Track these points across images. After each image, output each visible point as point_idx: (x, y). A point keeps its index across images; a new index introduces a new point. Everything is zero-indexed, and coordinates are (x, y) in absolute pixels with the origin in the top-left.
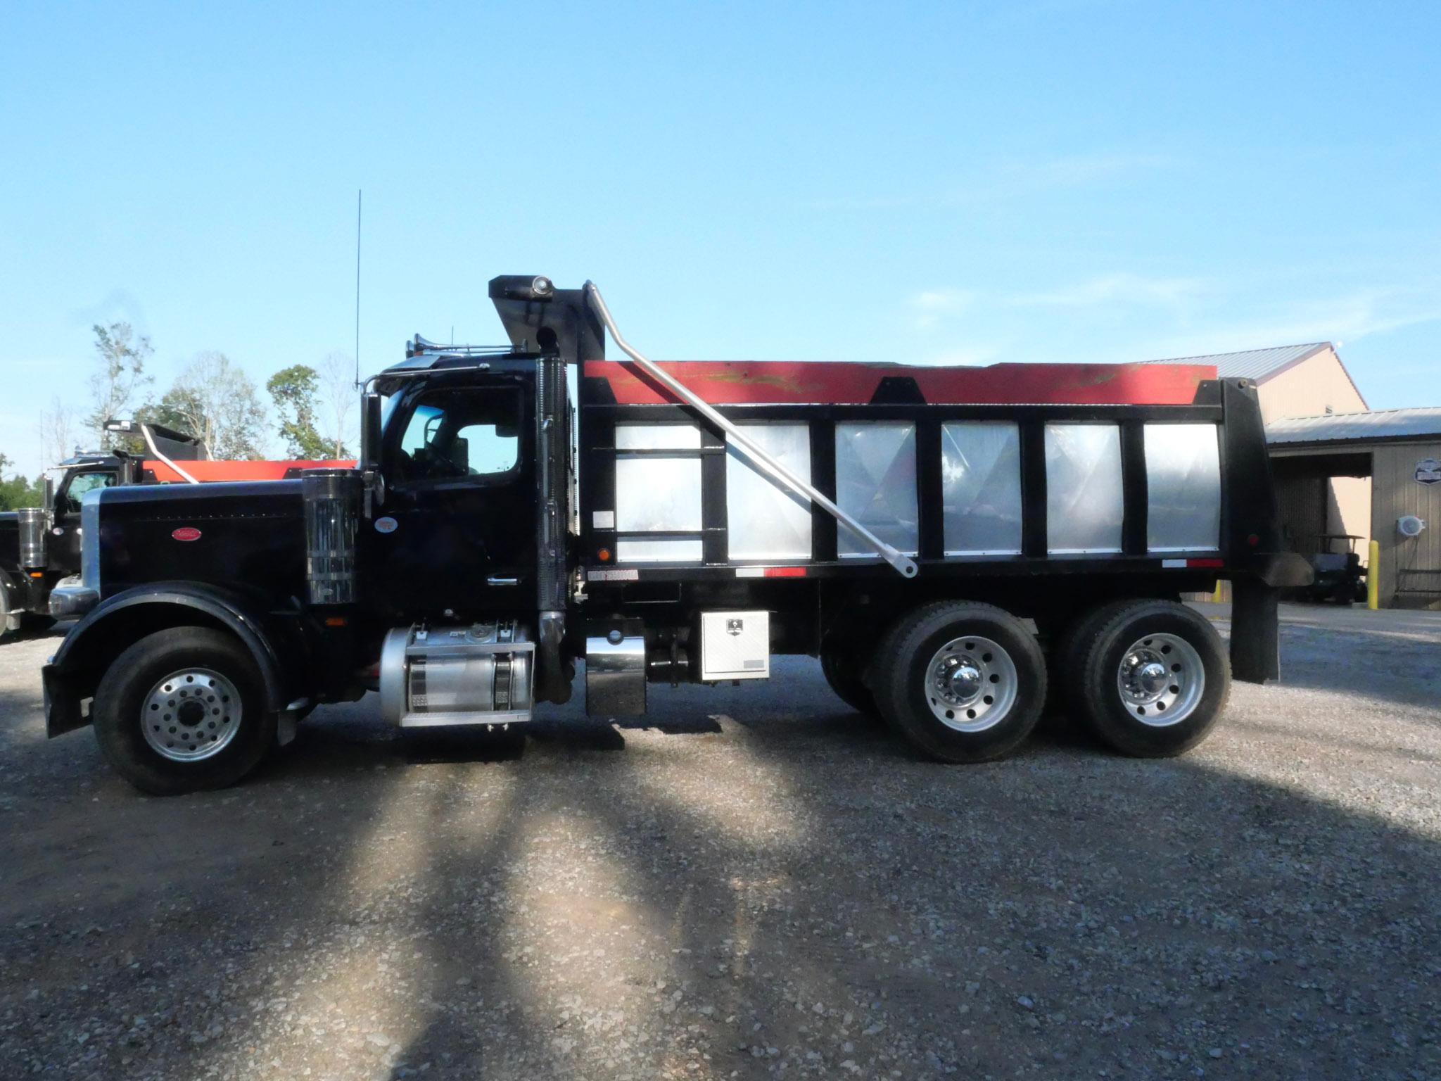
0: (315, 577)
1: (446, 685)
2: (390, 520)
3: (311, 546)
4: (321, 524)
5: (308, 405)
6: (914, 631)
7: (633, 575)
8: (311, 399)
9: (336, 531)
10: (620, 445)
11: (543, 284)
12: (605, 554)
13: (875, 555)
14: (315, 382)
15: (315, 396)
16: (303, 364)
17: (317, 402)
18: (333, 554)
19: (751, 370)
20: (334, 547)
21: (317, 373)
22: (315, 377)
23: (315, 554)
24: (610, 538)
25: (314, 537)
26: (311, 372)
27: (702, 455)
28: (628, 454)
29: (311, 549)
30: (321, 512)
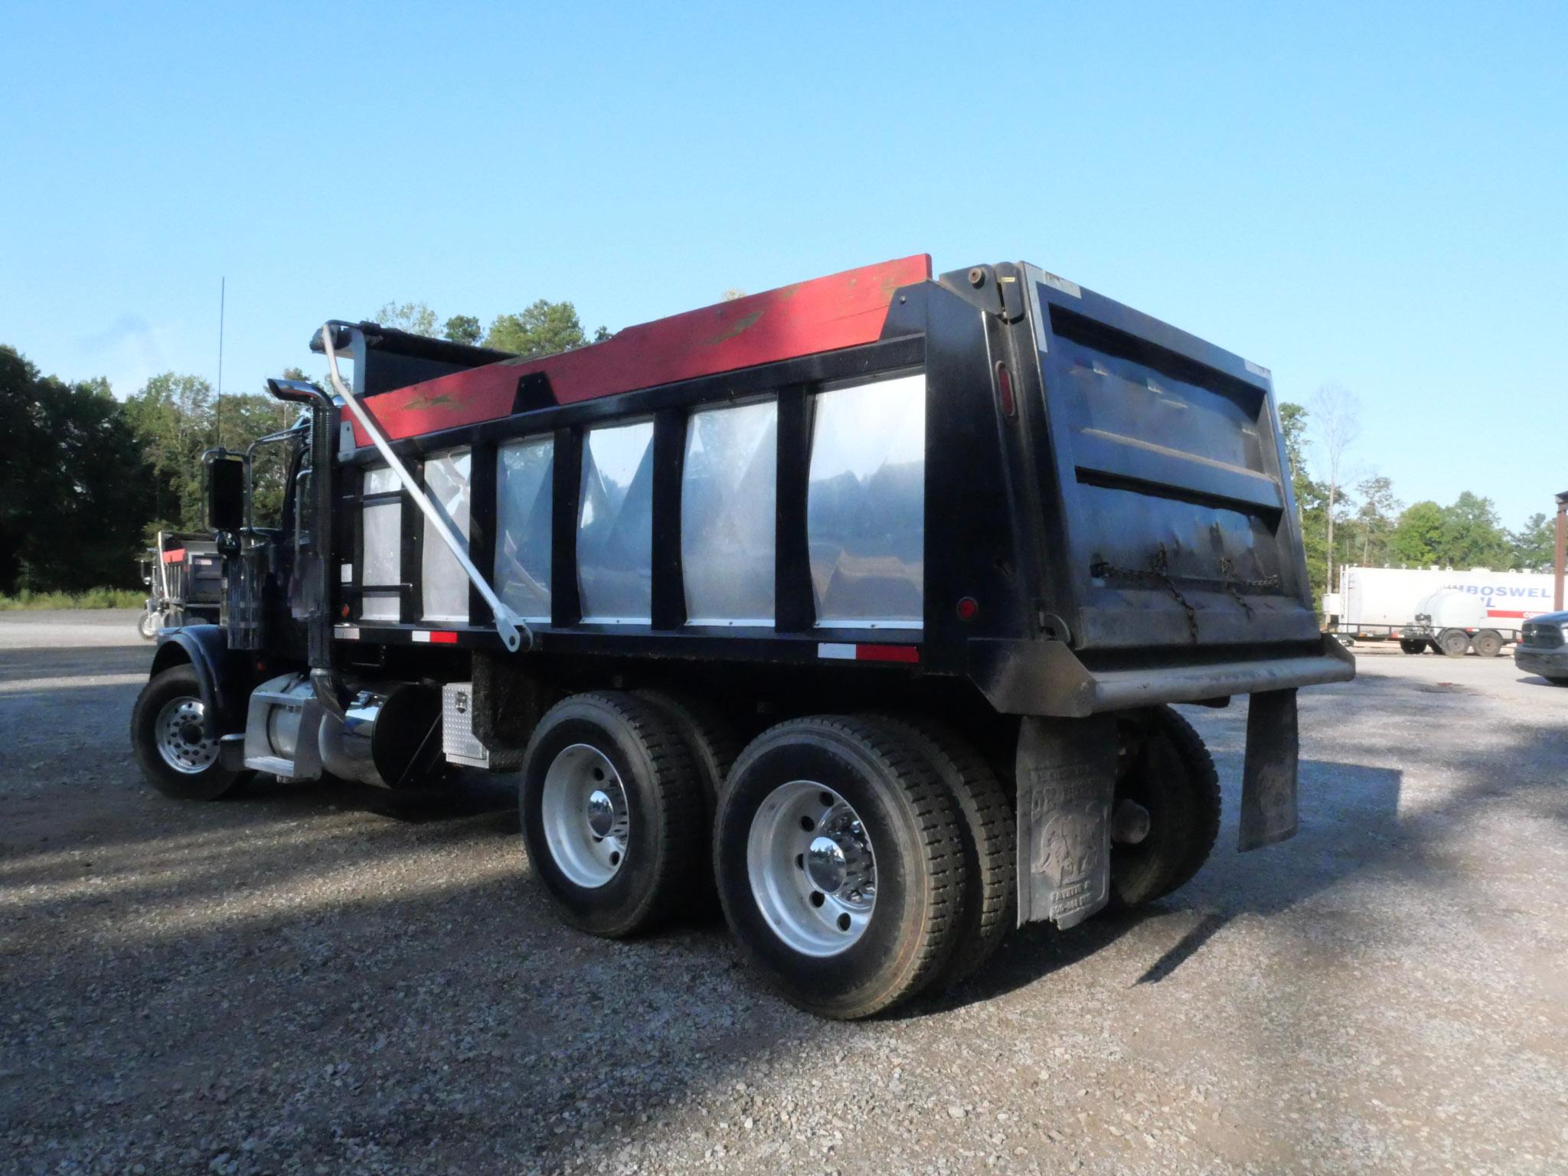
5: (1296, 447)
7: (357, 634)
8: (1300, 440)
10: (366, 492)
12: (346, 611)
14: (1305, 419)
15: (1303, 436)
16: (1289, 402)
17: (1306, 442)
19: (429, 392)
21: (1306, 410)
22: (1305, 414)
26: (1298, 409)
27: (402, 497)
28: (368, 499)
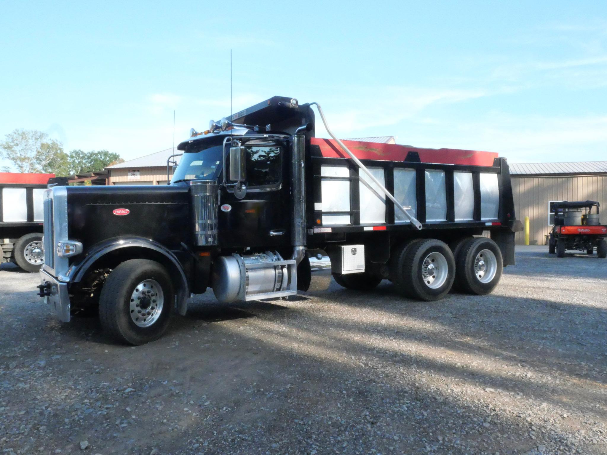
0: (200, 233)
1: (257, 281)
2: (228, 205)
3: (198, 218)
4: (203, 206)
6: (418, 251)
7: (329, 230)
9: (210, 209)
10: (323, 175)
11: (294, 102)
12: (318, 221)
13: (408, 221)
18: (209, 222)
19: (367, 145)
20: (210, 218)
23: (200, 222)
24: (320, 214)
25: (200, 213)
27: (350, 180)
28: (326, 178)
29: (198, 220)
30: (203, 201)
